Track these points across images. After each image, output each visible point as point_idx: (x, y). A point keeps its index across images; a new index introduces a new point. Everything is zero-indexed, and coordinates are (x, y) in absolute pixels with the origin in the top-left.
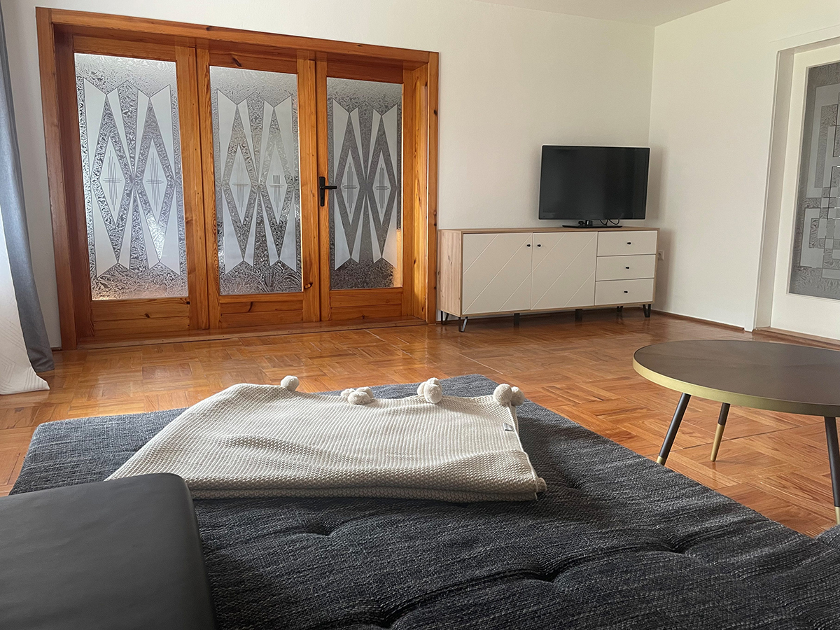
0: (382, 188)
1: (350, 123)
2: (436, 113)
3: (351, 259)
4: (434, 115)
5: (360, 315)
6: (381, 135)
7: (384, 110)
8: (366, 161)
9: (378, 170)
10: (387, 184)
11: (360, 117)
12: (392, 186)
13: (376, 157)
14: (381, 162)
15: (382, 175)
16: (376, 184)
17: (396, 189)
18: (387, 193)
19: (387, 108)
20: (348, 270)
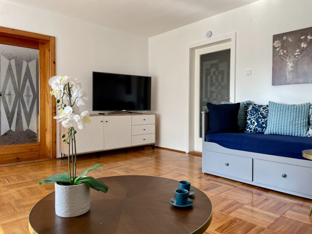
0: (28, 96)
1: (10, 65)
2: (54, 63)
3: (10, 130)
4: (53, 64)
5: (15, 157)
6: (28, 72)
7: (29, 60)
8: (19, 83)
9: (26, 87)
10: (31, 93)
11: (16, 63)
12: (33, 95)
13: (25, 81)
14: (28, 84)
15: (28, 90)
16: (25, 94)
17: (36, 96)
18: (31, 99)
19: (31, 60)
20: (9, 135)
